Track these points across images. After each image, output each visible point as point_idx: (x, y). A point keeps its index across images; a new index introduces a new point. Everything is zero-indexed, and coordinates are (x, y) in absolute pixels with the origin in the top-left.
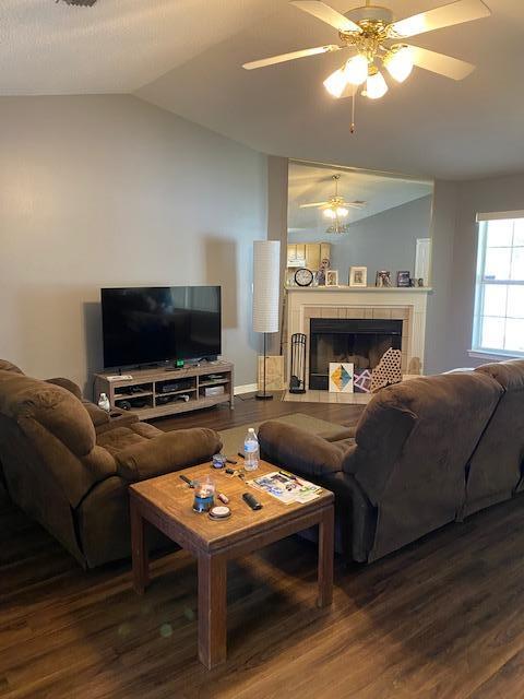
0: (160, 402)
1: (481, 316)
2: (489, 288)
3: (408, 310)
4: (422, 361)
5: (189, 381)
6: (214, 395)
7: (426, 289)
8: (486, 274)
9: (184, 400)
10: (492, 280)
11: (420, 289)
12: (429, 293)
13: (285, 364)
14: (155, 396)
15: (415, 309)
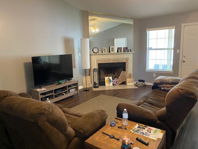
0: (56, 96)
1: (148, 60)
2: (150, 51)
3: (127, 59)
4: (132, 74)
5: (64, 88)
6: (73, 91)
7: (133, 52)
8: (150, 47)
9: (63, 94)
10: (151, 49)
11: (131, 52)
12: (133, 53)
13: (91, 79)
14: (54, 94)
15: (129, 58)
